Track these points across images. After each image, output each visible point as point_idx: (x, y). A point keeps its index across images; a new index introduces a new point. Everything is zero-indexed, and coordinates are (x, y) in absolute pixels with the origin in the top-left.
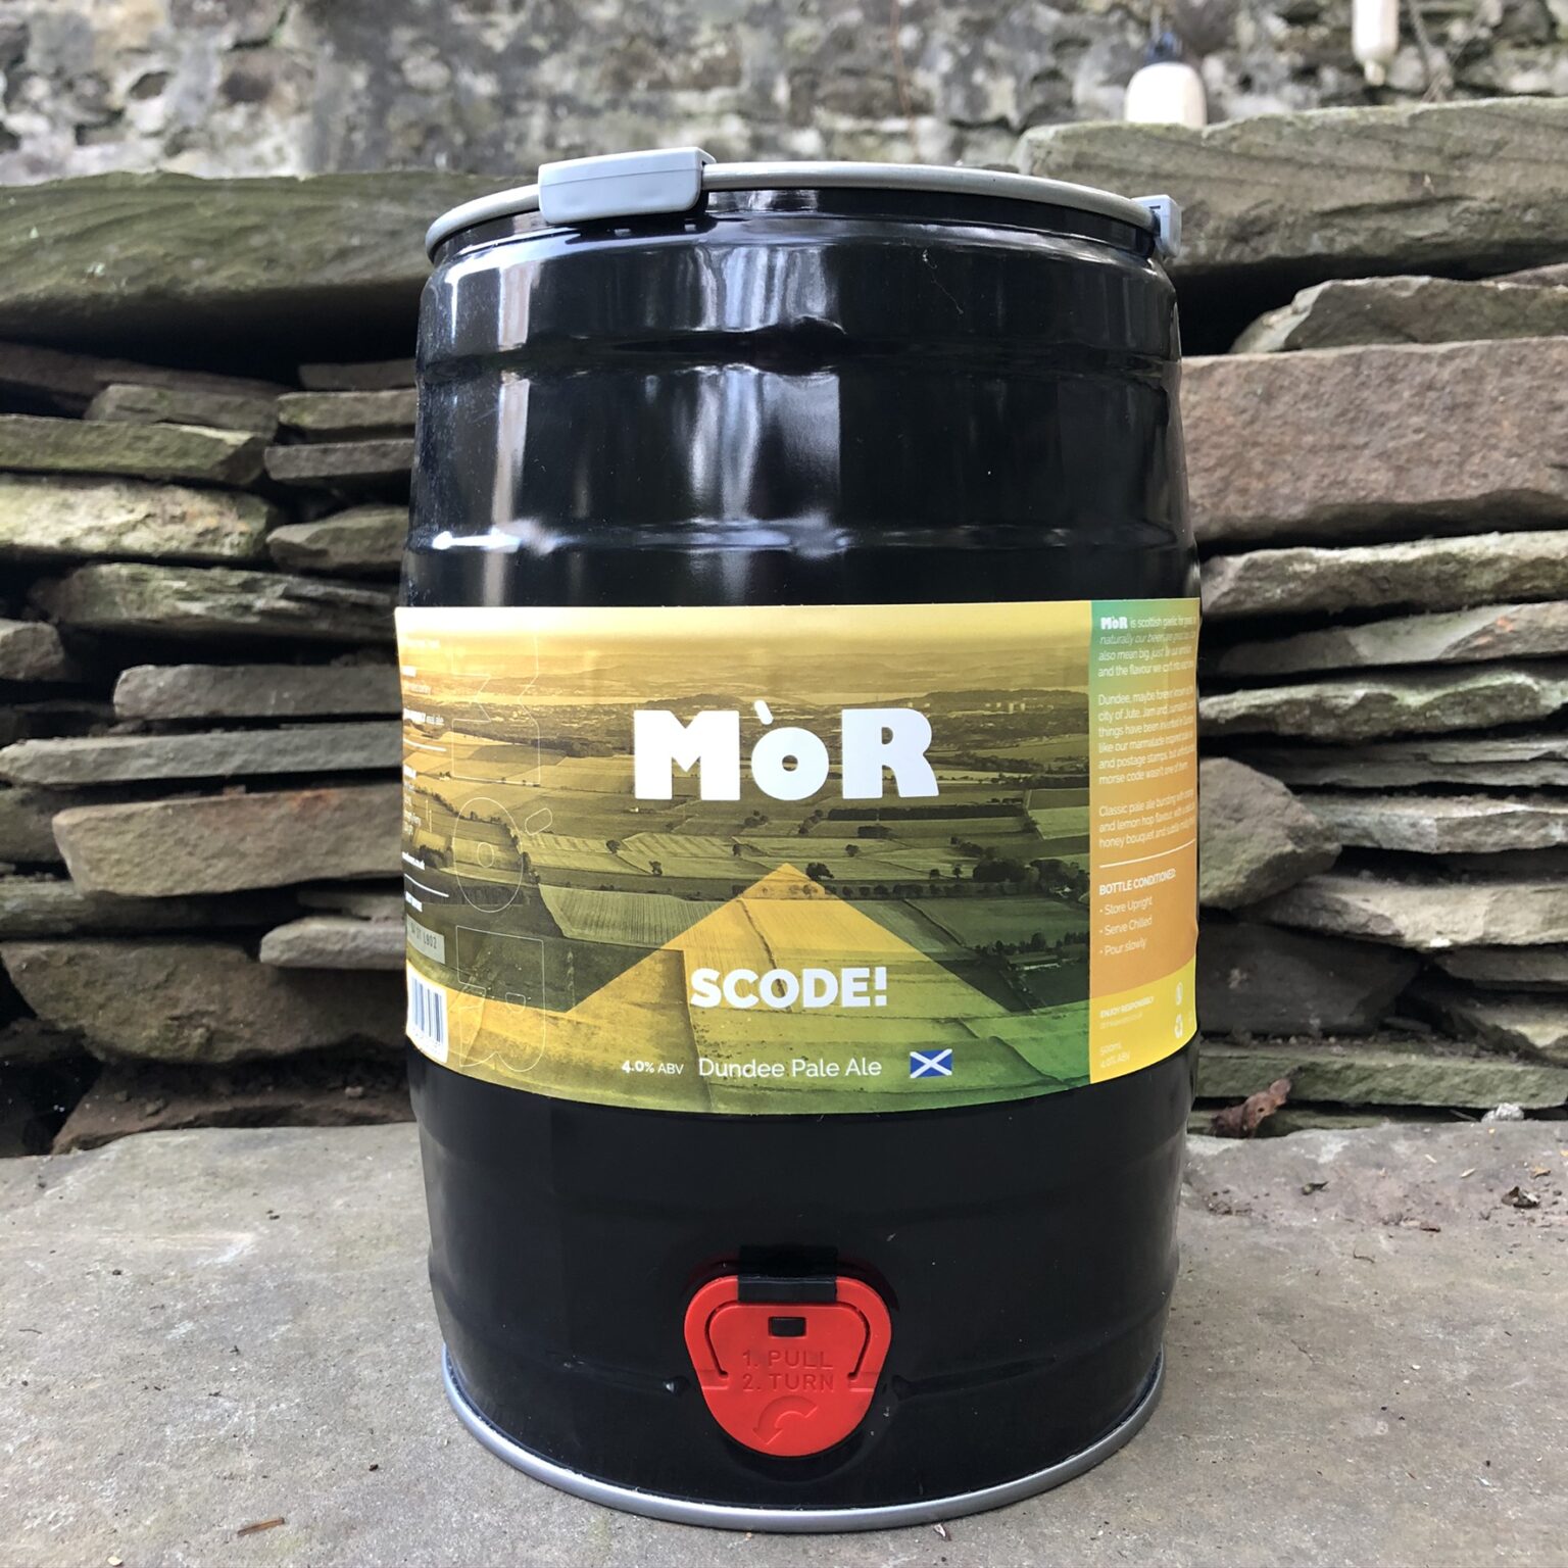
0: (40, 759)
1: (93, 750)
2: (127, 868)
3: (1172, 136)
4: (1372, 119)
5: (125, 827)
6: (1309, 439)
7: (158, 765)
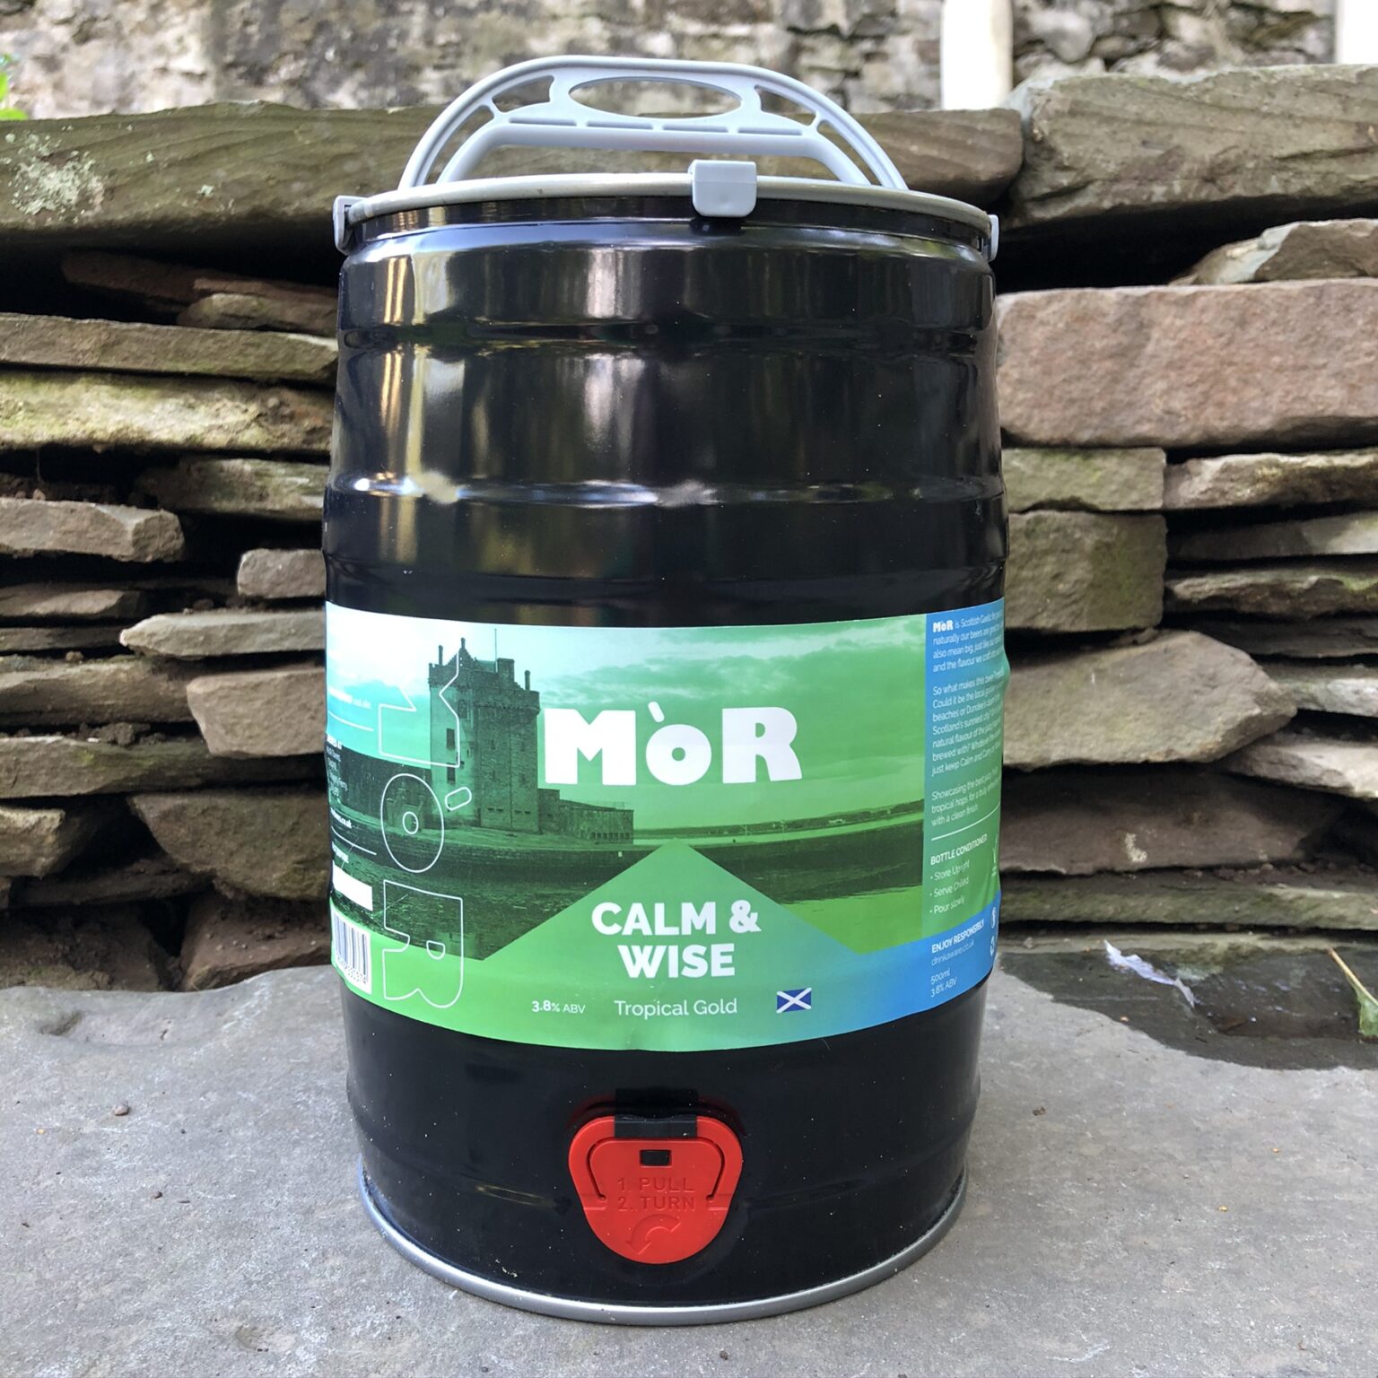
0: (177, 634)
1: (223, 626)
2: (257, 730)
3: (1155, 88)
4: (1326, 75)
5: (254, 695)
6: (1276, 360)
7: (281, 639)
